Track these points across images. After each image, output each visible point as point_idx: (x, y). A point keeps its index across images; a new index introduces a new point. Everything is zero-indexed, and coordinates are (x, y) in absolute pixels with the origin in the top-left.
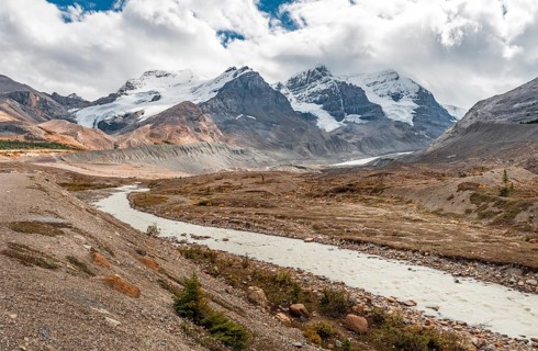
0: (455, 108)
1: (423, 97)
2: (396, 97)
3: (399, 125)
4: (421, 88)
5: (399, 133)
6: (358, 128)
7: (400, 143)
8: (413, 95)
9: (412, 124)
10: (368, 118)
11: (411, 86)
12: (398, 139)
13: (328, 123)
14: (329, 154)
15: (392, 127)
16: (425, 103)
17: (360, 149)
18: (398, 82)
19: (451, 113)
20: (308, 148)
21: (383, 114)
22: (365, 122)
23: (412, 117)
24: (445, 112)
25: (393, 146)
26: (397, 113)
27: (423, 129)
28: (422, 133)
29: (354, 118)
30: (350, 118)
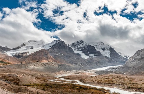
0: (120, 53)
1: (112, 50)
2: (104, 49)
3: (107, 58)
4: (111, 47)
5: (107, 60)
6: (94, 58)
7: (108, 63)
8: (109, 49)
9: (110, 57)
10: (96, 55)
11: (107, 46)
12: (107, 62)
13: (84, 57)
14: (88, 66)
15: (105, 58)
16: (112, 51)
17: (97, 65)
18: (104, 45)
19: (120, 54)
20: (81, 64)
21: (101, 54)
22: (96, 56)
23: (110, 55)
24: (118, 54)
25: (106, 64)
26: (105, 54)
27: (114, 59)
28: (113, 60)
29: (92, 55)
30: (91, 55)
